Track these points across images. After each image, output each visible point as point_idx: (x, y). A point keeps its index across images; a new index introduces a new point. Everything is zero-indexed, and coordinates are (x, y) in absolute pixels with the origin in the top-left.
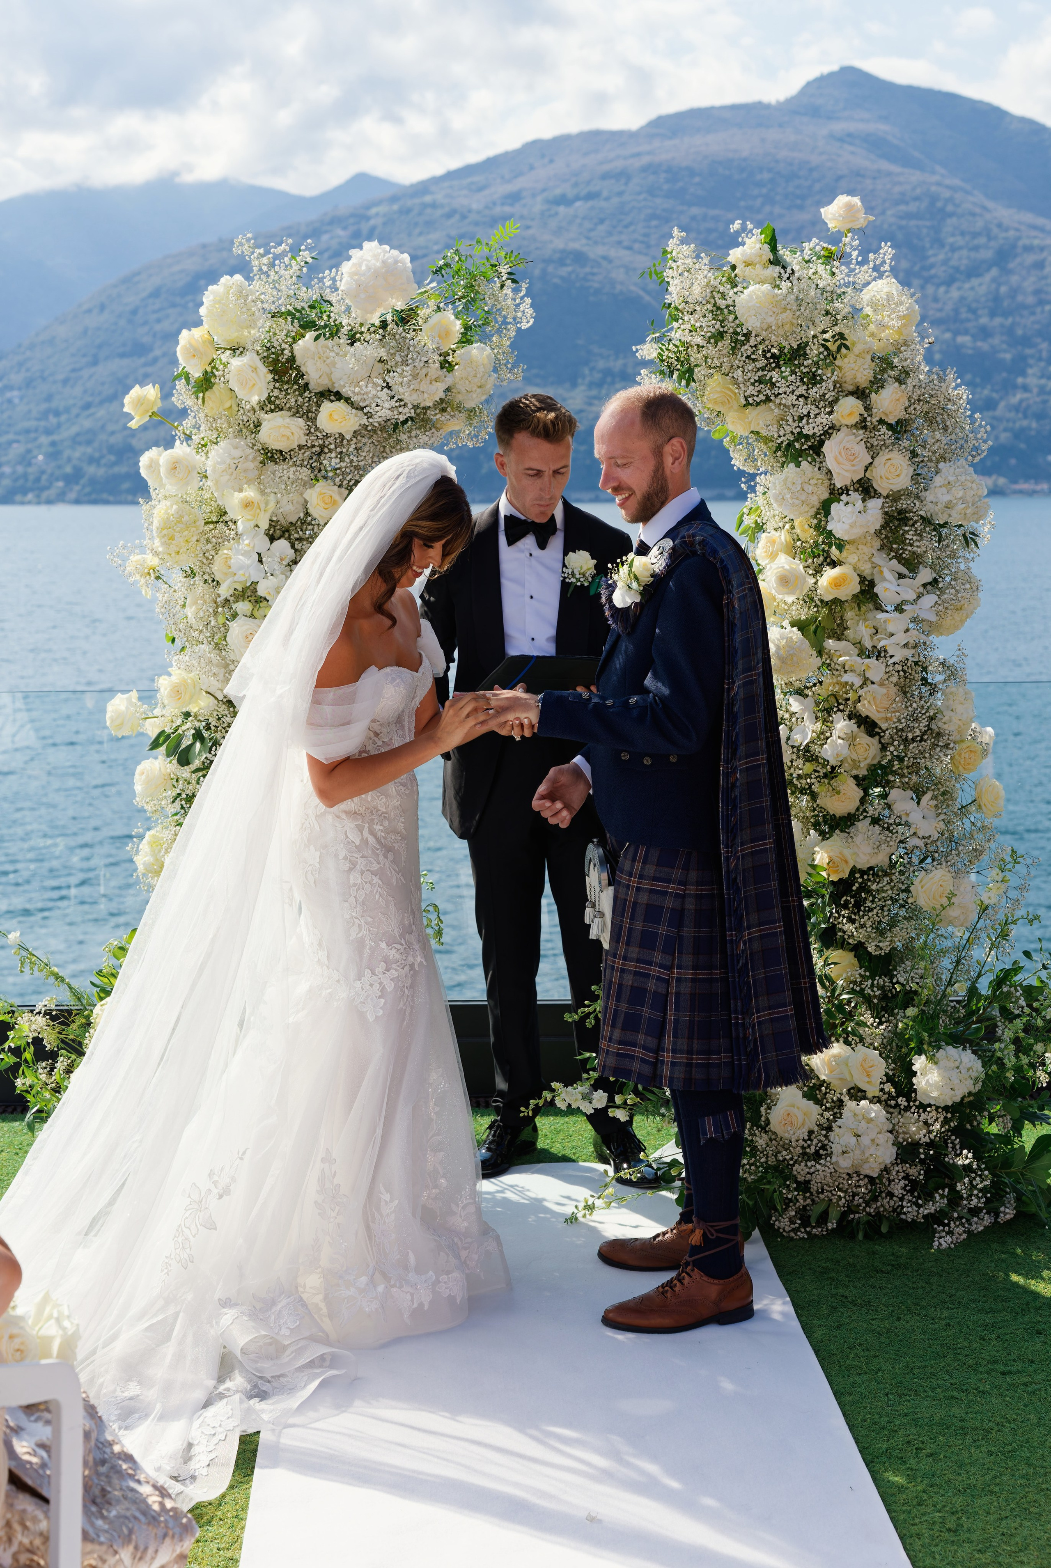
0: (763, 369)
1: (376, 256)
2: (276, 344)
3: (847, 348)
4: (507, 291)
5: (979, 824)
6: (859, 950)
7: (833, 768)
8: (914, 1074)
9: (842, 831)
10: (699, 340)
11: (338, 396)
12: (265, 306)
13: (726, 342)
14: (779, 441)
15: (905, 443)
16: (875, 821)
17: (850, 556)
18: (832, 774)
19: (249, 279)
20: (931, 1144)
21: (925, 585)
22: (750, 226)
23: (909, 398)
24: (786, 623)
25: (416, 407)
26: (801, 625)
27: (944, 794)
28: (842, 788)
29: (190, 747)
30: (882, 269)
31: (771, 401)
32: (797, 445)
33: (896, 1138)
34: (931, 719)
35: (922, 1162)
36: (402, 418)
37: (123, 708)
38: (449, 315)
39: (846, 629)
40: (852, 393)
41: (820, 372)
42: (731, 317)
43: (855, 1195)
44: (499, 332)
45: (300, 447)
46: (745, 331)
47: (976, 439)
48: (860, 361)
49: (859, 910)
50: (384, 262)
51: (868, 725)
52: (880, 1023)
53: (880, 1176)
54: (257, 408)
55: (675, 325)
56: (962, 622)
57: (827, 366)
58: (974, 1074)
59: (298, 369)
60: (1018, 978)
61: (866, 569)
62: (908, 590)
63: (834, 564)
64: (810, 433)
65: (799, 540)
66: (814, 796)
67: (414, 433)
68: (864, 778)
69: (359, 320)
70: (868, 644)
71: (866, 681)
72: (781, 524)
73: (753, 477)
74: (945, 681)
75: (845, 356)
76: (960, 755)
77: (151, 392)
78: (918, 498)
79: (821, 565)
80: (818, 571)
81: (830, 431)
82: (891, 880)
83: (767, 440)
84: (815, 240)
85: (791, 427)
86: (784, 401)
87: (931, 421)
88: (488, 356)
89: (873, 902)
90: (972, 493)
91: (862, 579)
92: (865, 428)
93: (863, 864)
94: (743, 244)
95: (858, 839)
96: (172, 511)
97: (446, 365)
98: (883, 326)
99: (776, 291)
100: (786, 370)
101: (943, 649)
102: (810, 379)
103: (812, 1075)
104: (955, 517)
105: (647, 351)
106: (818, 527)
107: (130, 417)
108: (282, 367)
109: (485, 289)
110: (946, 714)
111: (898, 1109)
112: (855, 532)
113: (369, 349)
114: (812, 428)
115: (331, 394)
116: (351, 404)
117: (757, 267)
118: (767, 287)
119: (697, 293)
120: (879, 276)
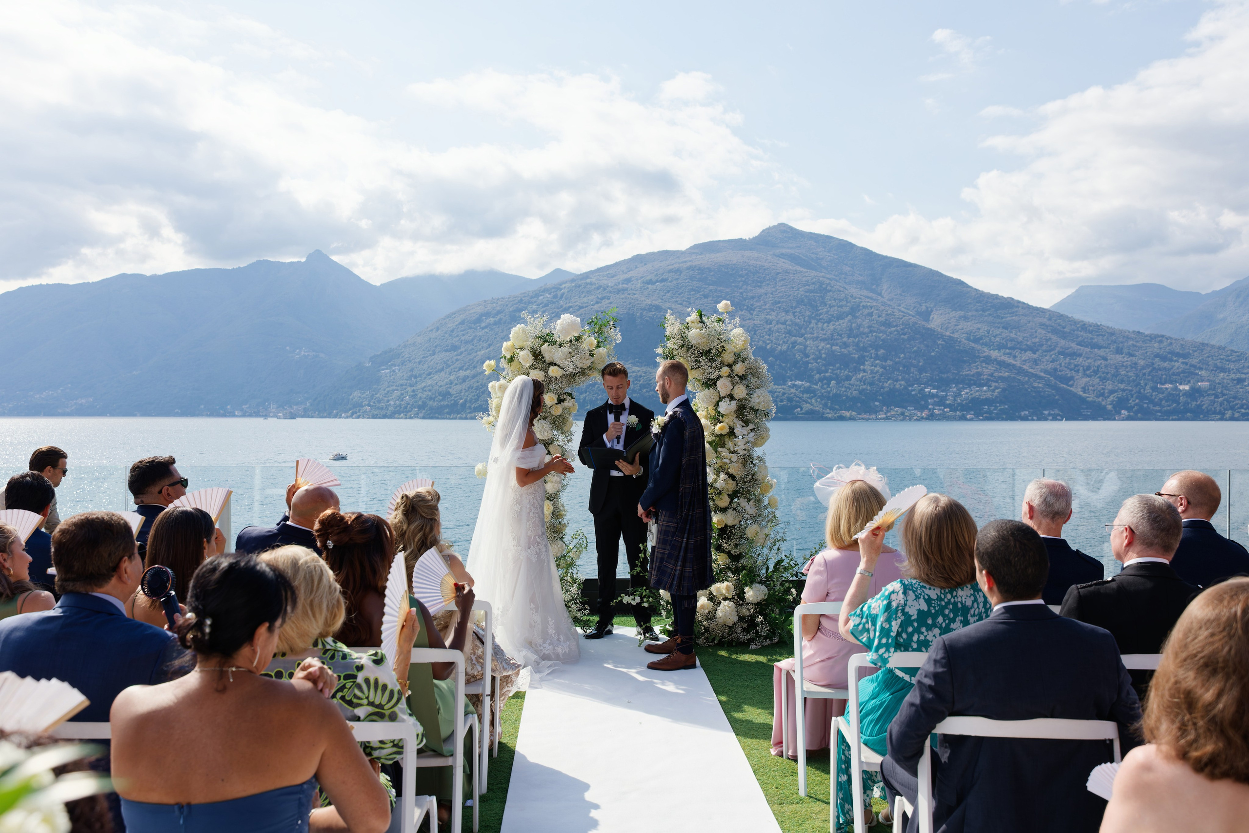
0: (697, 357)
1: (569, 319)
2: (535, 347)
4: (613, 330)
5: (771, 512)
6: (729, 553)
7: (720, 491)
8: (745, 593)
10: (676, 347)
11: (555, 364)
12: (532, 334)
13: (685, 349)
15: (744, 382)
16: (734, 509)
17: (726, 420)
18: (720, 493)
19: (526, 325)
20: (750, 616)
21: (751, 430)
22: (694, 310)
23: (746, 367)
25: (581, 368)
27: (758, 501)
28: (723, 498)
30: (736, 325)
32: (708, 383)
33: (739, 614)
34: (753, 475)
35: (747, 621)
36: (576, 372)
37: (481, 468)
38: (593, 338)
39: (725, 444)
40: (727, 366)
41: (716, 358)
42: (686, 340)
43: (725, 632)
44: (609, 344)
46: (691, 345)
48: (729, 355)
49: (729, 539)
50: (571, 320)
51: (732, 477)
52: (735, 577)
53: (733, 626)
54: (528, 368)
55: (668, 342)
56: (764, 443)
57: (718, 356)
58: (765, 593)
59: (542, 355)
60: (783, 564)
61: (731, 424)
62: (745, 431)
63: (720, 422)
64: (712, 379)
65: (710, 414)
66: (714, 501)
67: (580, 377)
68: (731, 495)
69: (563, 340)
70: (732, 450)
74: (759, 462)
75: (725, 353)
76: (764, 487)
77: (493, 362)
78: (749, 401)
79: (717, 422)
80: (716, 425)
81: (719, 378)
82: (739, 529)
83: (699, 381)
84: (715, 315)
85: (706, 376)
86: (704, 368)
87: (754, 375)
88: (606, 352)
89: (732, 536)
90: (767, 399)
91: (730, 428)
93: (730, 523)
94: (691, 316)
95: (729, 515)
97: (592, 355)
98: (737, 344)
99: (701, 331)
100: (705, 358)
101: (758, 452)
102: (712, 360)
103: (711, 593)
104: (761, 407)
105: (660, 350)
106: (715, 410)
107: (485, 371)
108: (537, 355)
109: (605, 330)
110: (759, 473)
111: (739, 605)
112: (727, 412)
113: (566, 349)
114: (713, 376)
115: (552, 364)
116: (561, 367)
117: (696, 323)
118: (698, 330)
119: (676, 331)
120: (736, 327)
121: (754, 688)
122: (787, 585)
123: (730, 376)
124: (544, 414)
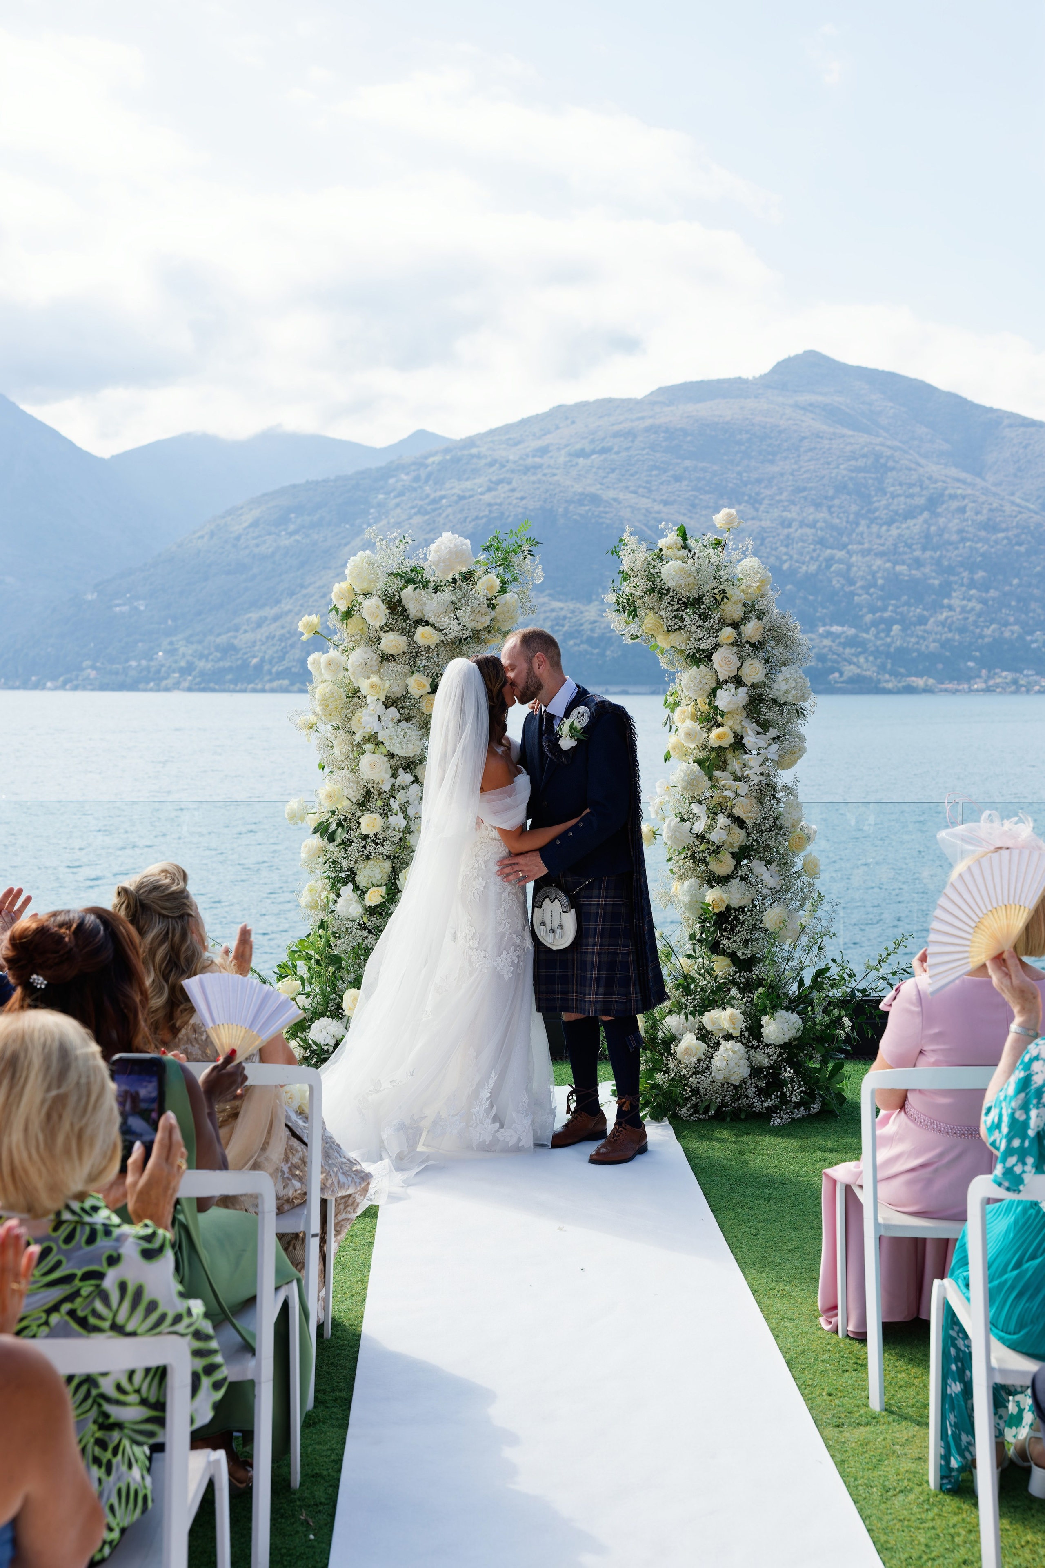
0: (677, 610)
1: (450, 541)
2: (390, 592)
3: (727, 598)
4: (527, 561)
5: (806, 883)
6: (733, 956)
7: (718, 847)
8: (762, 1026)
9: (723, 884)
10: (639, 593)
11: (427, 623)
12: (384, 569)
13: (655, 595)
14: (687, 653)
15: (762, 655)
16: (743, 879)
17: (729, 722)
18: (717, 850)
19: (374, 553)
20: (771, 1067)
21: (773, 739)
22: (671, 525)
23: (764, 628)
24: (691, 761)
25: (473, 630)
26: (700, 762)
27: (784, 864)
28: (722, 859)
29: (334, 832)
30: (747, 552)
31: (681, 629)
32: (698, 655)
33: (751, 1063)
34: (776, 818)
35: (765, 1077)
36: (465, 636)
37: (295, 807)
38: (492, 575)
39: (726, 764)
40: (729, 625)
41: (710, 612)
42: (658, 580)
43: (726, 1096)
44: (522, 586)
45: (404, 653)
46: (666, 588)
47: (804, 652)
48: (735, 607)
49: (733, 932)
50: (454, 544)
51: (739, 822)
52: (743, 998)
53: (740, 1086)
54: (379, 630)
55: (625, 583)
56: (795, 762)
57: (715, 609)
58: (797, 1026)
59: (403, 606)
60: (828, 974)
61: (738, 729)
62: (762, 740)
63: (719, 726)
64: (704, 648)
65: (700, 711)
66: (707, 864)
67: (471, 645)
68: (736, 854)
69: (440, 578)
70: (739, 774)
72: (689, 702)
73: (673, 674)
74: (785, 796)
75: (726, 603)
76: (793, 840)
77: (314, 619)
78: (769, 687)
79: (711, 726)
80: (710, 730)
81: (717, 646)
82: (752, 914)
83: (682, 651)
84: (708, 534)
85: (693, 644)
86: (689, 629)
87: (777, 642)
88: (516, 600)
89: (741, 927)
90: (801, 685)
91: (736, 735)
92: (737, 645)
93: (735, 904)
94: (666, 536)
95: (732, 889)
96: (328, 690)
97: (492, 606)
98: (748, 586)
99: (685, 565)
100: (690, 611)
101: (784, 777)
102: (704, 617)
103: (702, 1028)
104: (790, 699)
106: (710, 704)
108: (395, 606)
109: (517, 560)
110: (786, 815)
111: (752, 1047)
112: (732, 707)
113: (446, 596)
114: (706, 645)
115: (422, 622)
116: (435, 628)
117: (675, 550)
118: (679, 562)
119: (638, 565)
120: (746, 556)
121: (781, 1200)
122: (836, 1012)
123: (735, 644)
124: (407, 711)
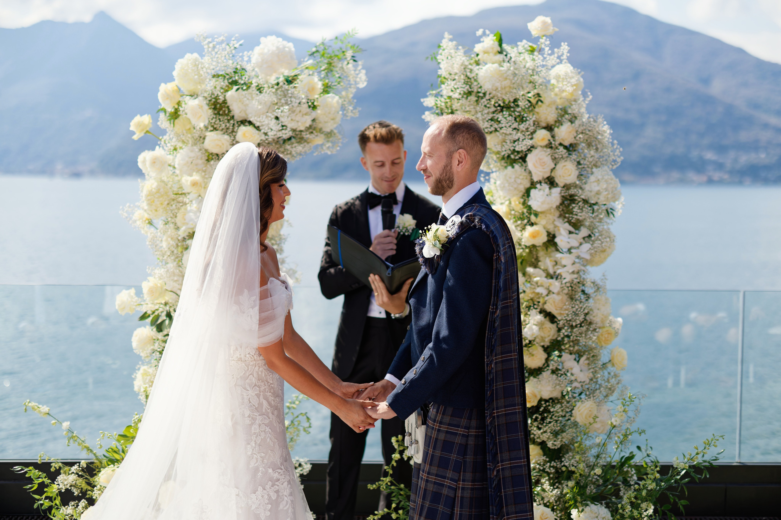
0: (493, 113)
1: (274, 45)
2: (216, 93)
3: (542, 102)
4: (350, 66)
5: (612, 374)
6: (543, 445)
7: (530, 341)
9: (535, 377)
10: (457, 94)
11: (250, 123)
12: (209, 71)
13: (473, 98)
14: (503, 154)
15: (574, 156)
16: (553, 372)
17: (542, 221)
18: (529, 345)
19: (202, 56)
21: (584, 238)
22: (487, 32)
23: (577, 131)
25: (294, 130)
27: (593, 356)
28: (534, 353)
29: (163, 321)
30: (562, 58)
31: (498, 131)
32: (512, 156)
34: (586, 314)
36: (287, 136)
37: (125, 298)
38: (316, 79)
39: (539, 261)
40: (545, 128)
41: (525, 115)
42: (476, 83)
44: (345, 89)
46: (483, 91)
47: (614, 155)
48: (549, 110)
49: (544, 422)
50: (278, 48)
51: (551, 317)
52: (554, 489)
54: (203, 129)
55: (443, 86)
56: (605, 259)
57: (530, 111)
59: (228, 107)
60: (632, 462)
61: (551, 228)
62: (574, 241)
63: (532, 224)
64: (520, 150)
65: (513, 210)
67: (294, 145)
68: (548, 347)
69: (263, 80)
70: (551, 271)
71: (549, 292)
72: (503, 201)
73: (487, 173)
74: (595, 292)
75: (541, 106)
76: (602, 335)
77: (146, 119)
78: (581, 188)
79: (526, 225)
80: (523, 229)
81: (531, 148)
82: (562, 407)
83: (497, 153)
84: (525, 41)
85: (509, 146)
86: (505, 132)
87: (589, 145)
88: (338, 102)
89: (551, 418)
90: (611, 186)
91: (549, 234)
92: (551, 147)
93: (546, 396)
94: (483, 42)
95: (544, 382)
96: (154, 186)
97: (313, 107)
98: (562, 91)
99: (501, 68)
100: (506, 113)
102: (520, 119)
104: (602, 199)
105: (429, 101)
106: (524, 203)
107: (133, 133)
108: (219, 106)
110: (595, 311)
112: (545, 207)
113: (268, 97)
114: (521, 147)
115: (245, 122)
116: (258, 128)
117: (491, 55)
118: (496, 65)
119: (456, 68)
120: (561, 62)
123: (549, 146)
